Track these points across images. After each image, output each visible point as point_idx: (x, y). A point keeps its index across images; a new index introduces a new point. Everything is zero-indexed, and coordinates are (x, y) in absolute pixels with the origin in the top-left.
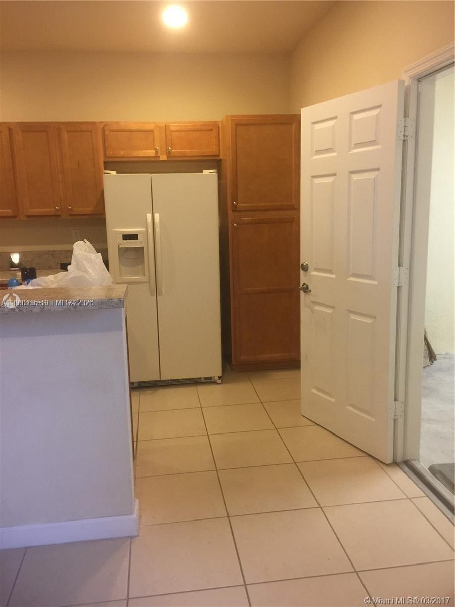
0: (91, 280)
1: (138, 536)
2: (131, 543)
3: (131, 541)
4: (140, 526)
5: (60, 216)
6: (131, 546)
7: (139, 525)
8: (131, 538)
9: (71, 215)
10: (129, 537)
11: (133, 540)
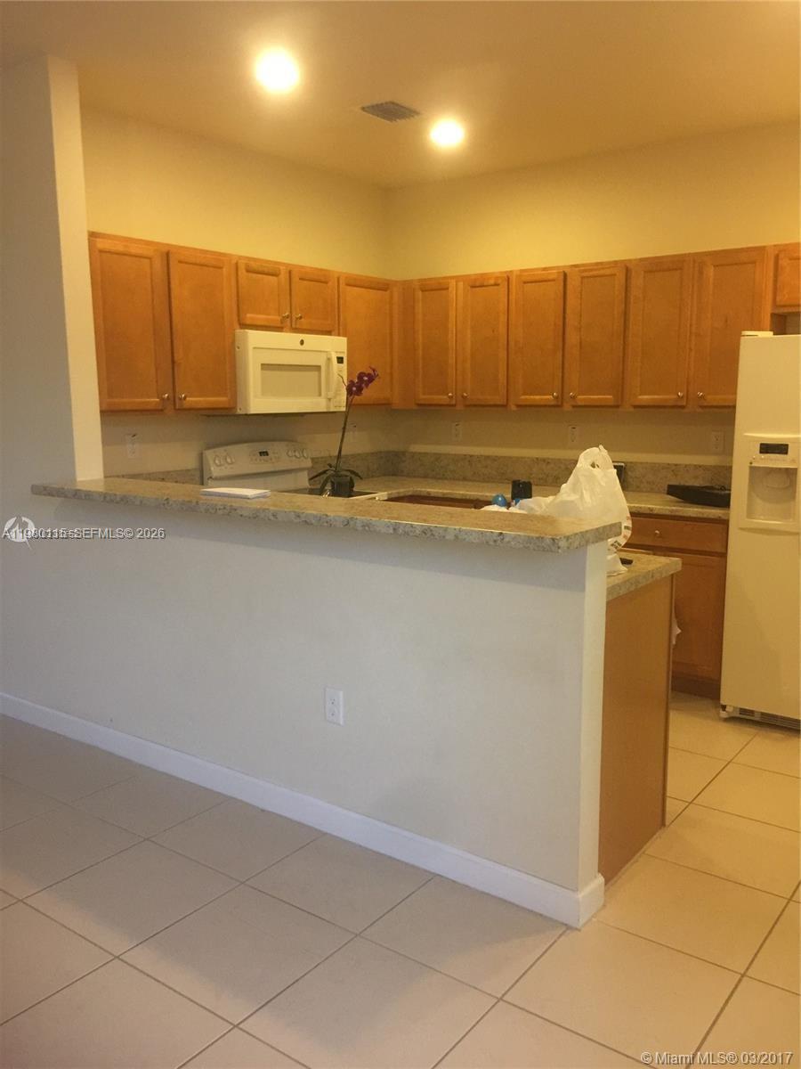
0: (581, 509)
1: (579, 930)
2: (561, 935)
3: (564, 932)
4: (594, 920)
5: (683, 407)
6: (559, 938)
7: (593, 916)
8: (568, 927)
9: (702, 407)
10: (566, 925)
11: (568, 932)
